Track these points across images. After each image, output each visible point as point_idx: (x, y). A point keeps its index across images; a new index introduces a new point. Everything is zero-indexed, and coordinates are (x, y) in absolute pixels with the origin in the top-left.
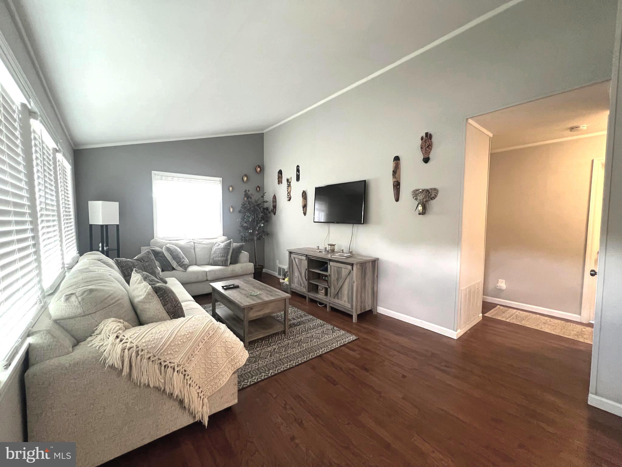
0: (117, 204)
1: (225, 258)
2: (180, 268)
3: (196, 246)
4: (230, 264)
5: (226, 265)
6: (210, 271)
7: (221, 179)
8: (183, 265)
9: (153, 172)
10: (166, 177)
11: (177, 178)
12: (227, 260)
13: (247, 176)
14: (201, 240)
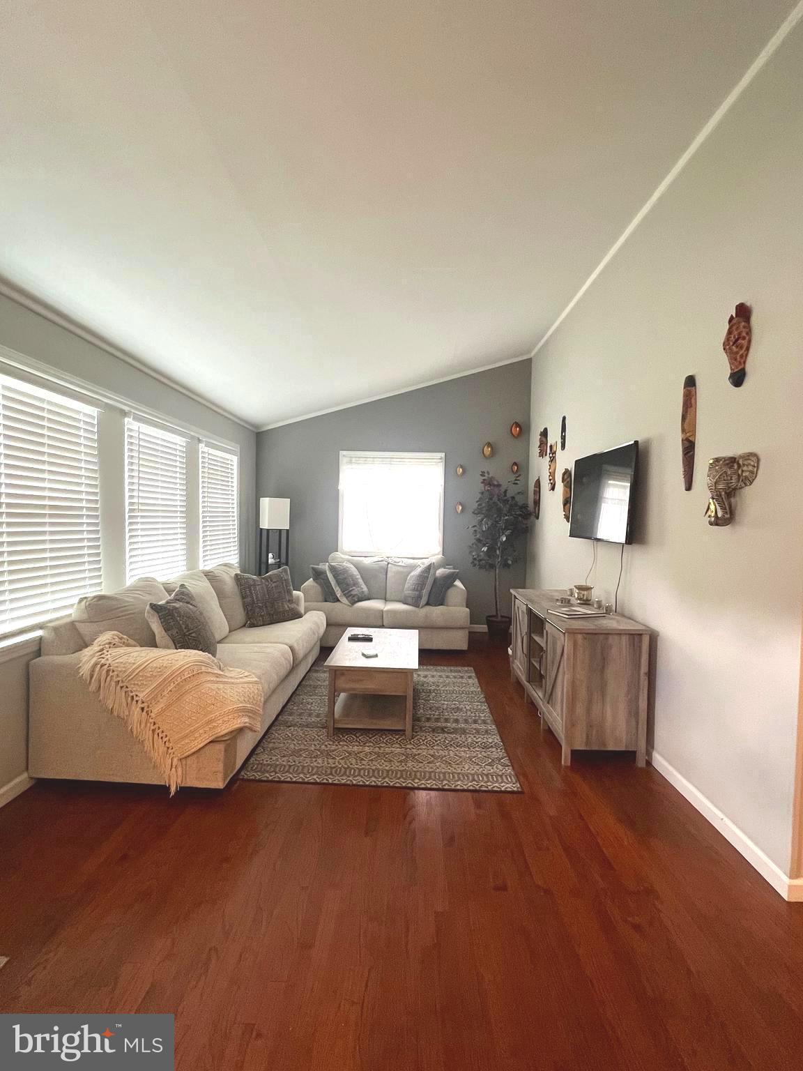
0: (288, 500)
1: (417, 593)
2: (344, 600)
3: (389, 569)
4: (428, 604)
5: (417, 606)
6: (388, 611)
7: (443, 455)
8: (350, 596)
9: (342, 453)
10: (357, 459)
11: (371, 459)
12: (420, 597)
13: (491, 445)
14: (398, 560)
